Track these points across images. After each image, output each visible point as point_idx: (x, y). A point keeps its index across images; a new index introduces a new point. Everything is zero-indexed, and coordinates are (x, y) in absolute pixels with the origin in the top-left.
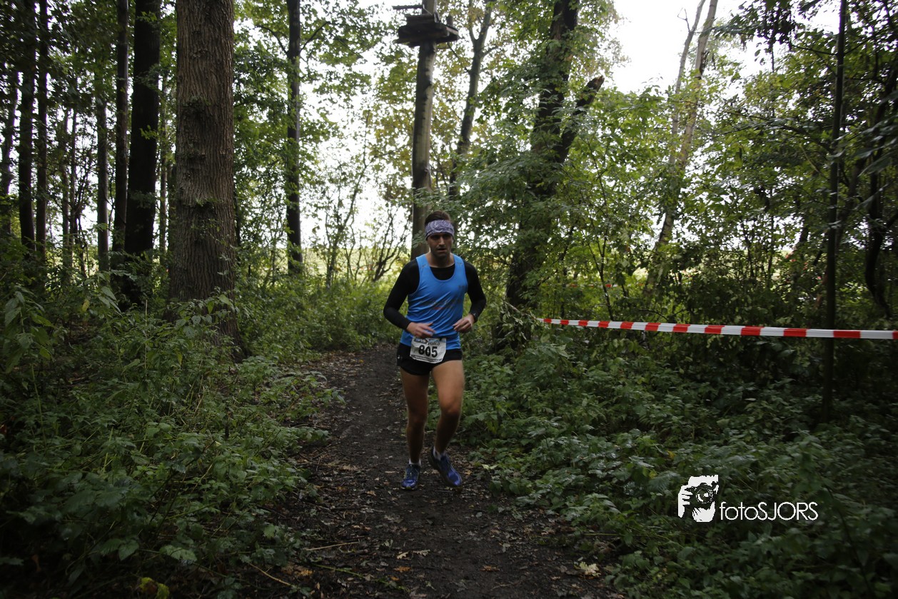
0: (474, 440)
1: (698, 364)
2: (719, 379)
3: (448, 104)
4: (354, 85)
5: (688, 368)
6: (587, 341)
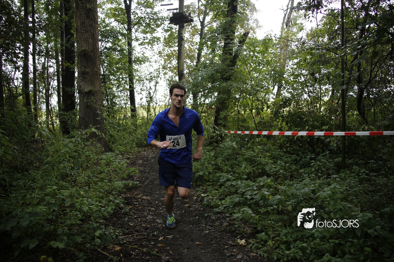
0: (199, 183)
1: (292, 147)
2: (300, 153)
3: (192, 47)
4: (154, 41)
5: (287, 149)
6: (247, 139)
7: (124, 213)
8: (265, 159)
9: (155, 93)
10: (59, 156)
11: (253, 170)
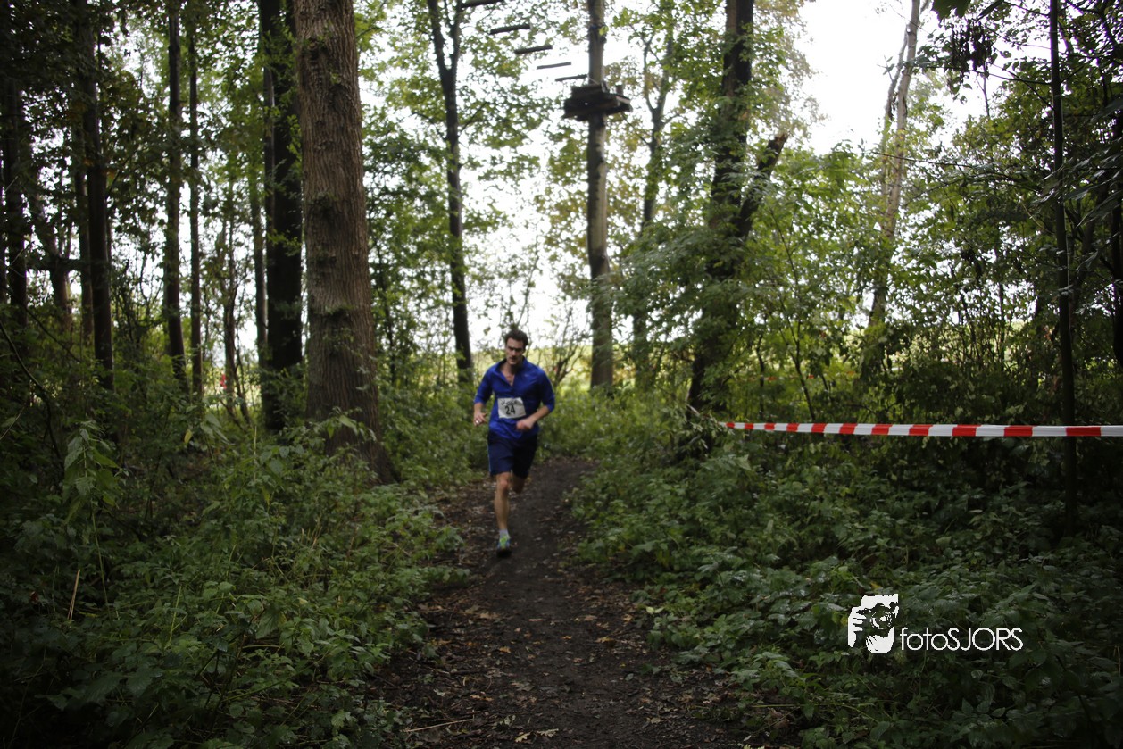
0: (641, 575)
1: (915, 468)
2: (939, 486)
4: (520, 168)
5: (902, 474)
6: (783, 446)
7: (422, 659)
8: (835, 505)
9: (525, 314)
10: (244, 497)
11: (799, 538)
